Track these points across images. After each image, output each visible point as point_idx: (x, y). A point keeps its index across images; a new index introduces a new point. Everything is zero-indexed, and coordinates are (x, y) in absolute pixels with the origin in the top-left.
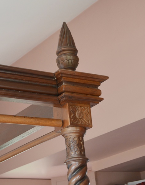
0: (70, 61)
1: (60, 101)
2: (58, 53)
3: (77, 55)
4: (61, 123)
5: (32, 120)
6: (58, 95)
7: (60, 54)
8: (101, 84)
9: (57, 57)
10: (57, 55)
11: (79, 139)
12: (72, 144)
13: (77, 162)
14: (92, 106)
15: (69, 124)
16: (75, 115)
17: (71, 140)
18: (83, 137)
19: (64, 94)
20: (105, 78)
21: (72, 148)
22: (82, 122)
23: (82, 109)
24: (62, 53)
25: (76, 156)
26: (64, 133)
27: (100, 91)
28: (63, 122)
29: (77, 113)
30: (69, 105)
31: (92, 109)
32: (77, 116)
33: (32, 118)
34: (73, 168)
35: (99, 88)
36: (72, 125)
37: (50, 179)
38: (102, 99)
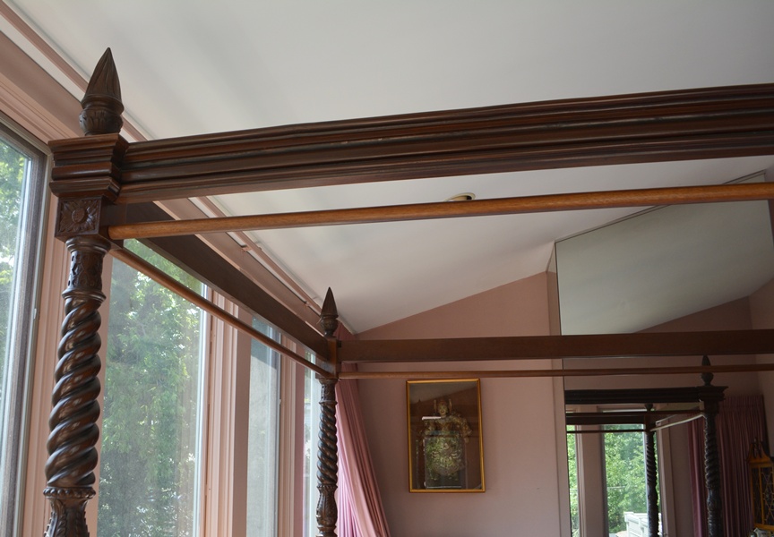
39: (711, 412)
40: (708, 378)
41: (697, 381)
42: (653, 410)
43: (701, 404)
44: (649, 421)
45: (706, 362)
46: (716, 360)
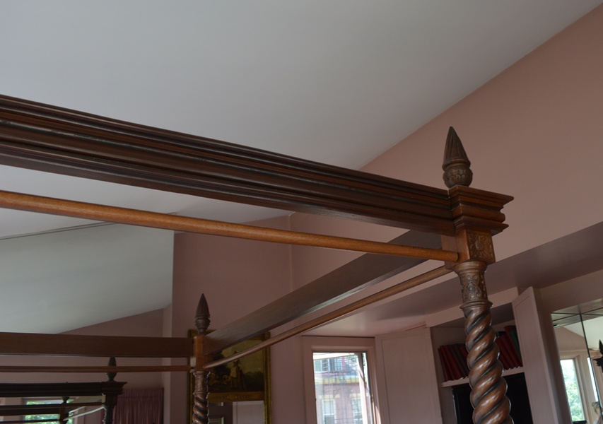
0: (464, 176)
1: (455, 227)
2: (445, 167)
3: (470, 168)
4: (456, 256)
5: (422, 251)
6: (453, 219)
7: (448, 168)
8: (504, 206)
9: (444, 172)
10: (444, 170)
11: (480, 277)
12: (470, 284)
13: (478, 308)
14: (493, 235)
15: (469, 258)
16: (474, 246)
17: (469, 279)
18: (483, 274)
19: (462, 217)
20: (510, 199)
21: (471, 289)
22: (483, 255)
23: (481, 239)
24: (451, 166)
25: (477, 299)
26: (460, 269)
27: (503, 215)
28: (459, 254)
29: (476, 243)
30: (467, 232)
31: (494, 238)
32: (477, 247)
33: (422, 248)
34: (474, 315)
35: (502, 211)
36: (472, 259)
37: (374, 338)
38: (506, 226)
39: (110, 404)
40: (112, 375)
41: (103, 378)
42: (68, 402)
43: (103, 398)
44: (63, 412)
45: (113, 362)
46: (121, 361)
